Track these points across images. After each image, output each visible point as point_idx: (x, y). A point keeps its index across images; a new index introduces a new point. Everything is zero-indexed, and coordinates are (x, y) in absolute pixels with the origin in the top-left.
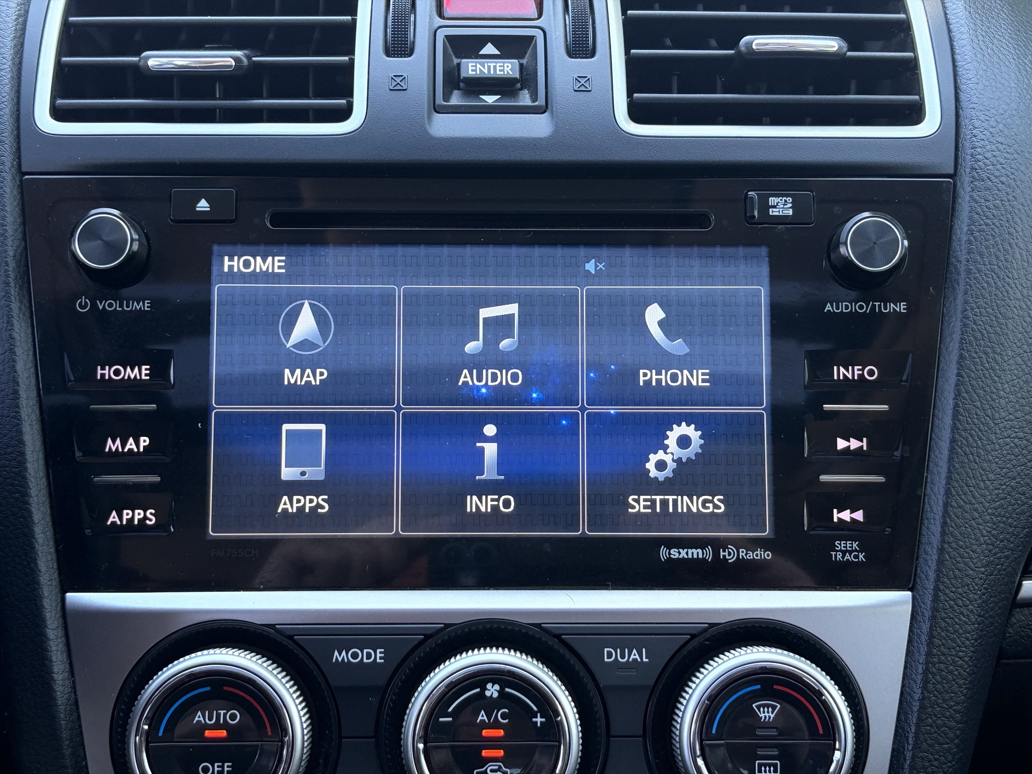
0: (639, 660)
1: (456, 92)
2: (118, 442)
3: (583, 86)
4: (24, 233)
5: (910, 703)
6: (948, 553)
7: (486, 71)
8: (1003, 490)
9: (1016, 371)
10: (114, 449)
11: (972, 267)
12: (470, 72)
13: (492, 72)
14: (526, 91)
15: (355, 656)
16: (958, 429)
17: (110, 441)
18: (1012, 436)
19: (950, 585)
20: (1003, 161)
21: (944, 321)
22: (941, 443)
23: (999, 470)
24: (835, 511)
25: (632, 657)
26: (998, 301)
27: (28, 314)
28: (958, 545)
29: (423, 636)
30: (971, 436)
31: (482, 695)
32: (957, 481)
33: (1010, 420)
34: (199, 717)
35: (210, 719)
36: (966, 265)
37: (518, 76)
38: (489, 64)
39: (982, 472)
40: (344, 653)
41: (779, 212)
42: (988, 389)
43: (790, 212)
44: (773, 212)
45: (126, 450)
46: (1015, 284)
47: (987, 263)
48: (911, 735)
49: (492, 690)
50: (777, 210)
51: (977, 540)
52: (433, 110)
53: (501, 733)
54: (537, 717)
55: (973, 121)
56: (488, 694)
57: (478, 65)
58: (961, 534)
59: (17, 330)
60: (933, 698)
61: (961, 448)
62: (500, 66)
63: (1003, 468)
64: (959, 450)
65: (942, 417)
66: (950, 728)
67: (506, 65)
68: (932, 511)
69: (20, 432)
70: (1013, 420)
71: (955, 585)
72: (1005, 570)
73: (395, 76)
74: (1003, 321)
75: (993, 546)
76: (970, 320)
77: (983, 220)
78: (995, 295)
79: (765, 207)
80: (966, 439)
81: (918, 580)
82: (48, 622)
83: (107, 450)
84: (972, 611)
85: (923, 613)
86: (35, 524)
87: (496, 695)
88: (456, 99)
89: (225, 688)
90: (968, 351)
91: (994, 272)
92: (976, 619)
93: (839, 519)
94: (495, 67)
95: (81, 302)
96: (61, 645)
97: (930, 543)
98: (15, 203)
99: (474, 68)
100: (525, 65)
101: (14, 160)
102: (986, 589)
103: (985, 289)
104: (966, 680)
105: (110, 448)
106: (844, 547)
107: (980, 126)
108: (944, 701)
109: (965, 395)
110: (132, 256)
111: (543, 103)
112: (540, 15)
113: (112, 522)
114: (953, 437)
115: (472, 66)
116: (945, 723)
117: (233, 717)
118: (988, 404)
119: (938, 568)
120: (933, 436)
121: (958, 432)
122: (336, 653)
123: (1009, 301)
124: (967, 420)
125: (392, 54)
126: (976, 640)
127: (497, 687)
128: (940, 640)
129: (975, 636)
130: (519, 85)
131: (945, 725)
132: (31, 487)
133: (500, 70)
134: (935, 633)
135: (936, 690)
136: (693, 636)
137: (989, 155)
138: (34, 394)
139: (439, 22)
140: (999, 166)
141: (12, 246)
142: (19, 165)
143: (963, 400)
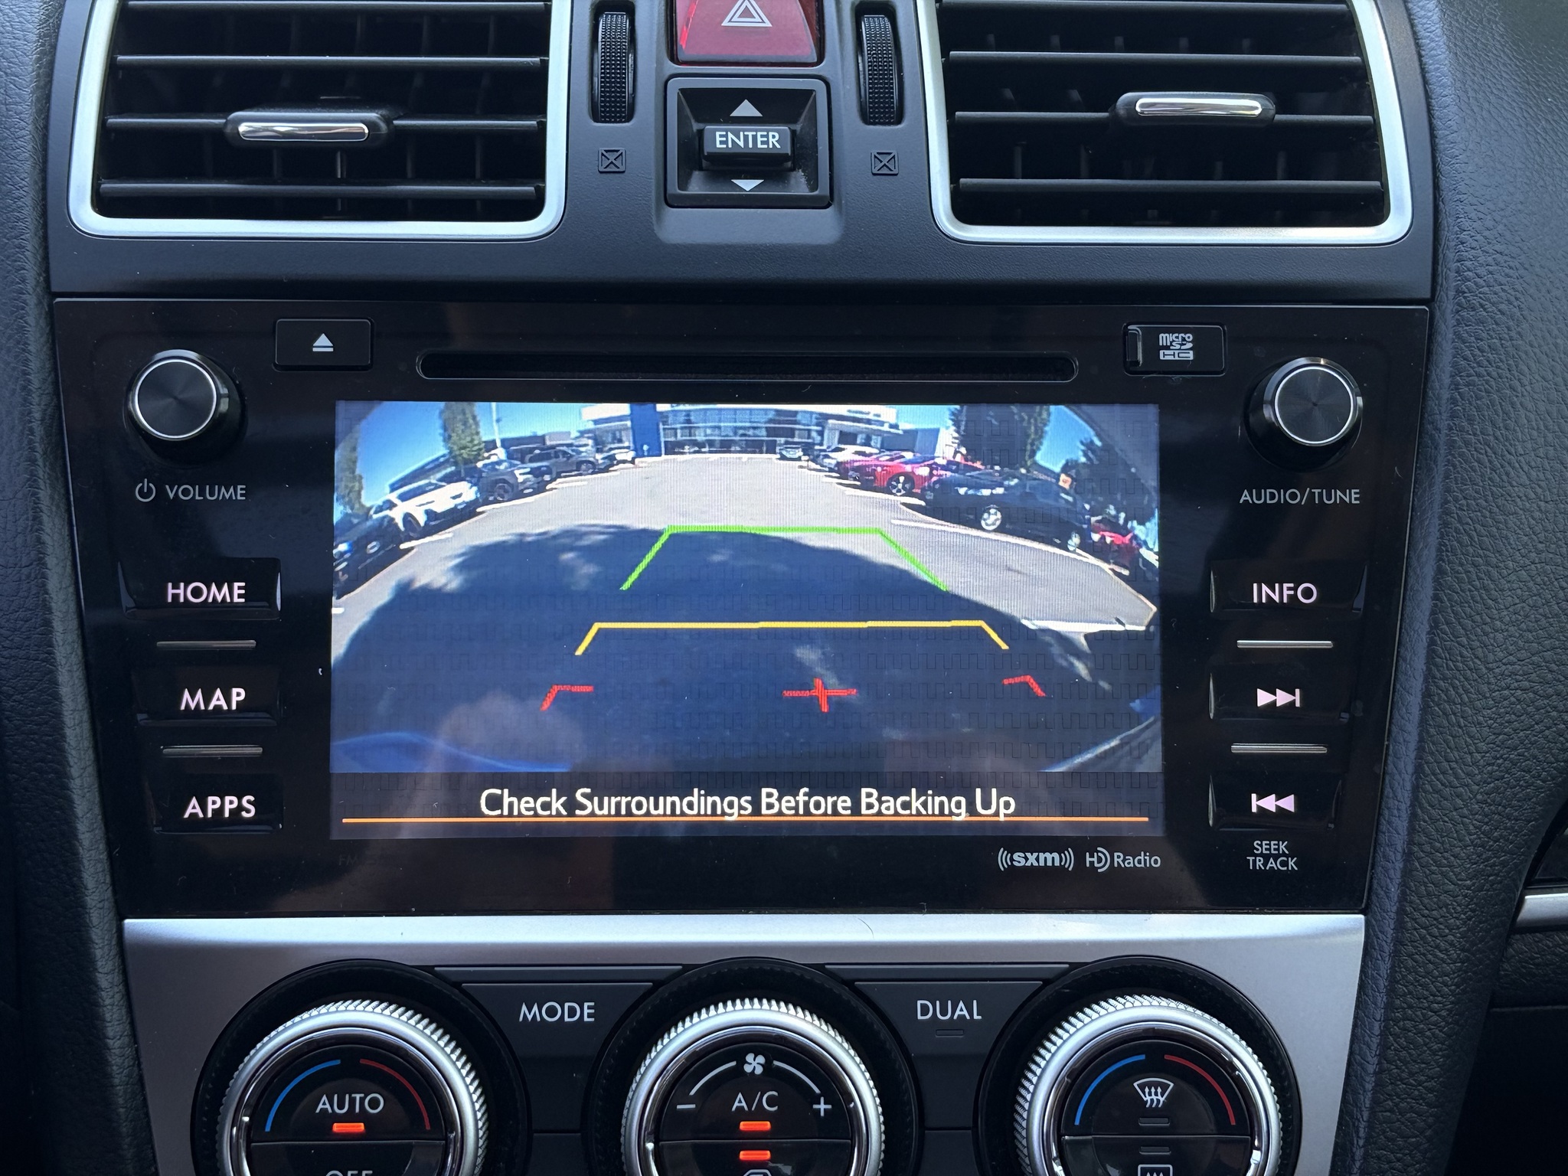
0: (968, 1017)
1: (697, 175)
2: (199, 695)
3: (885, 167)
4: (56, 383)
5: (1362, 1077)
6: (1418, 859)
7: (741, 144)
8: (1499, 766)
9: (1519, 592)
10: (193, 706)
11: (1456, 438)
12: (718, 145)
13: (751, 146)
14: (800, 173)
15: (551, 1012)
16: (1434, 677)
17: (186, 695)
18: (1512, 686)
19: (1421, 907)
20: (1503, 280)
21: (1415, 518)
22: (1411, 698)
23: (1493, 737)
24: (1254, 796)
25: (958, 1012)
26: (1494, 489)
27: (63, 506)
28: (1432, 847)
29: (651, 984)
30: (1453, 687)
31: (738, 1071)
32: (1432, 754)
33: (1509, 663)
34: (324, 1104)
35: (341, 1107)
36: (1447, 435)
37: (789, 152)
38: (746, 133)
39: (1468, 740)
40: (535, 1008)
41: (1174, 355)
42: (1478, 618)
43: (1191, 356)
44: (1164, 355)
45: (211, 707)
46: (1519, 462)
47: (1478, 433)
48: (1363, 1125)
49: (754, 1064)
50: (1171, 352)
51: (1460, 841)
52: (663, 203)
53: (767, 1125)
54: (819, 1103)
55: (1459, 220)
56: (748, 1069)
57: (730, 134)
58: (1437, 830)
59: (48, 530)
60: (1395, 1071)
61: (1438, 705)
62: (762, 136)
63: (1499, 734)
64: (1436, 708)
65: (1411, 659)
66: (1419, 1114)
67: (771, 134)
68: (1395, 796)
69: (55, 683)
70: (1514, 664)
71: (1428, 906)
72: (1500, 882)
73: (607, 151)
74: (1501, 518)
75: (1484, 848)
76: (1453, 517)
77: (1473, 368)
78: (1490, 479)
79: (1153, 348)
80: (1446, 692)
81: (1374, 898)
82: (99, 964)
83: (183, 707)
84: (1452, 944)
85: (1381, 946)
86: (77, 818)
87: (759, 1070)
88: (697, 186)
89: (363, 1061)
90: (1450, 562)
91: (1489, 446)
92: (1459, 955)
93: (1259, 807)
94: (755, 138)
95: (142, 487)
96: (118, 997)
97: (1391, 845)
98: (43, 340)
99: (724, 139)
100: (798, 132)
101: (39, 275)
102: (1471, 910)
103: (1475, 471)
104: (1443, 1044)
105: (187, 705)
106: (1266, 849)
107: (1470, 228)
108: (1412, 1074)
109: (1445, 627)
110: (219, 420)
111: (827, 193)
112: (821, 57)
113: (191, 814)
114: (1427, 688)
115: (721, 136)
116: (1412, 1107)
117: (374, 1104)
118: (1478, 640)
119: (1404, 881)
120: (1398, 686)
121: (1434, 682)
122: (524, 1008)
123: (1510, 488)
124: (1447, 664)
125: (602, 117)
126: (1458, 986)
127: (761, 1059)
128: (1406, 986)
129: (1456, 980)
130: (789, 164)
131: (1412, 1109)
132: (72, 764)
133: (763, 143)
134: (1398, 977)
135: (1399, 1060)
136: (1047, 982)
137: (1482, 271)
138: (74, 624)
139: (672, 68)
140: (1497, 288)
141: (39, 405)
142: (47, 281)
143: (1441, 635)
